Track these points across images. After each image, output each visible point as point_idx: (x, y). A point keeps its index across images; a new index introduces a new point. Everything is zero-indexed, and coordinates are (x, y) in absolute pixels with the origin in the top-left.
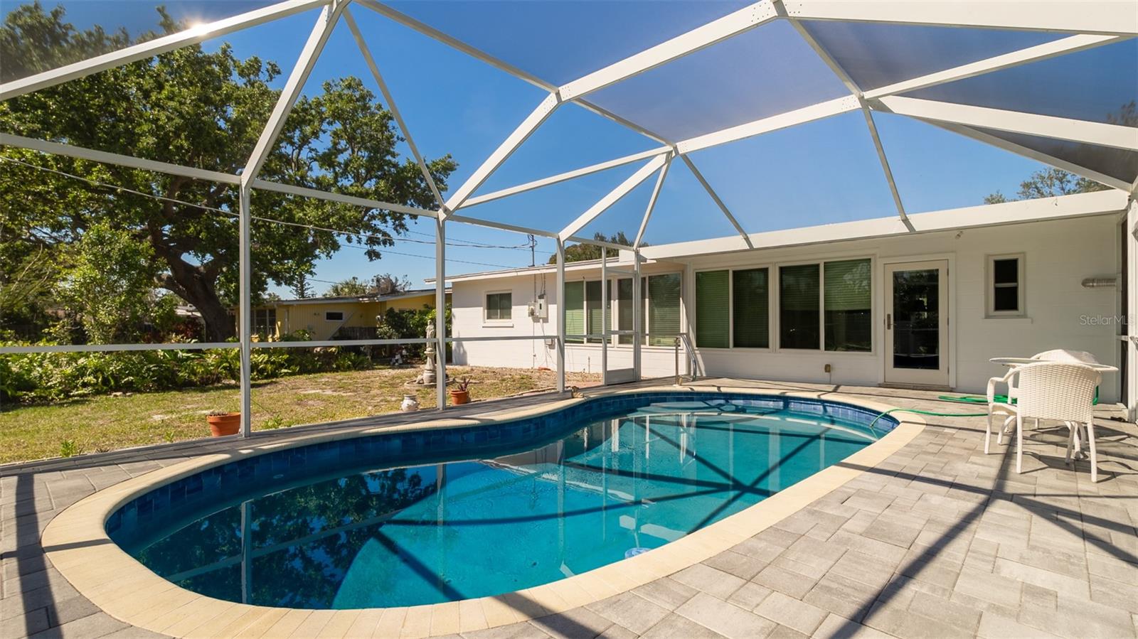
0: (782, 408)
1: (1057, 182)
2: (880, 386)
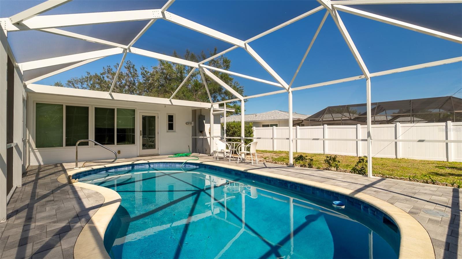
0: (131, 169)
2: (138, 157)
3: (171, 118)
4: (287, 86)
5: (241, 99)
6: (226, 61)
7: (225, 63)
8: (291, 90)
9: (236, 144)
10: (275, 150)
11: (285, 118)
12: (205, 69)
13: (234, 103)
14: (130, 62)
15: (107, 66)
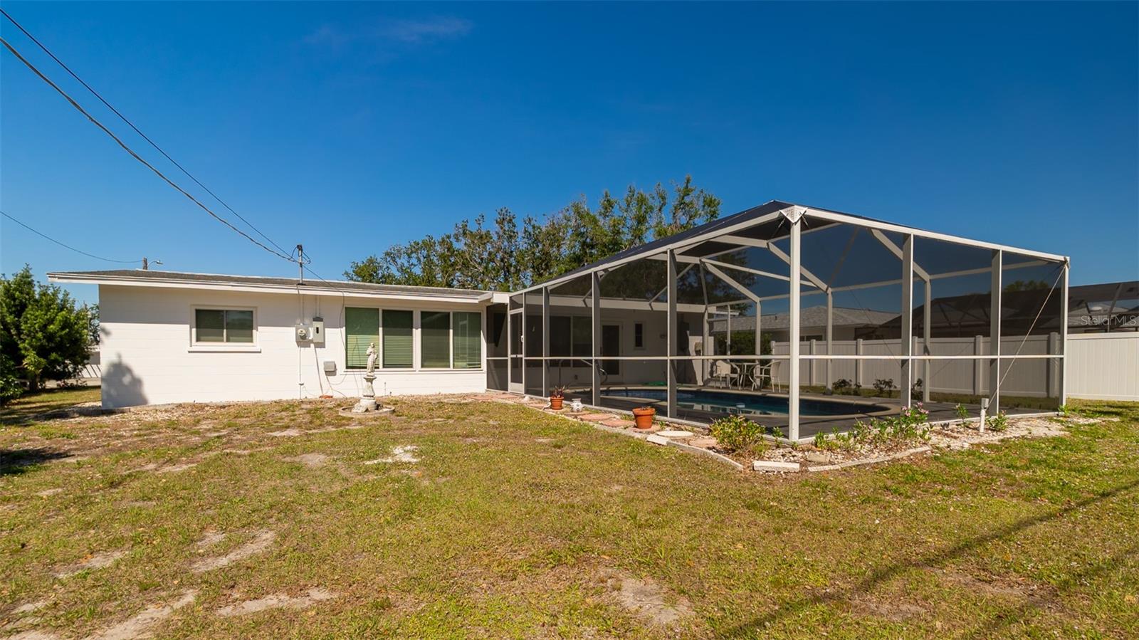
1: (406, 256)
3: (639, 328)
4: (824, 286)
5: (756, 301)
6: (711, 201)
7: (709, 206)
8: (830, 290)
9: (747, 366)
10: (814, 383)
11: (838, 324)
12: (708, 265)
13: (723, 290)
14: (506, 211)
15: (463, 221)
